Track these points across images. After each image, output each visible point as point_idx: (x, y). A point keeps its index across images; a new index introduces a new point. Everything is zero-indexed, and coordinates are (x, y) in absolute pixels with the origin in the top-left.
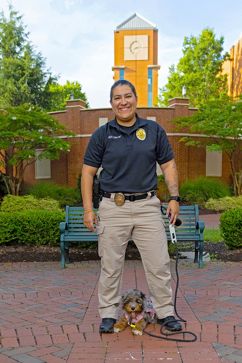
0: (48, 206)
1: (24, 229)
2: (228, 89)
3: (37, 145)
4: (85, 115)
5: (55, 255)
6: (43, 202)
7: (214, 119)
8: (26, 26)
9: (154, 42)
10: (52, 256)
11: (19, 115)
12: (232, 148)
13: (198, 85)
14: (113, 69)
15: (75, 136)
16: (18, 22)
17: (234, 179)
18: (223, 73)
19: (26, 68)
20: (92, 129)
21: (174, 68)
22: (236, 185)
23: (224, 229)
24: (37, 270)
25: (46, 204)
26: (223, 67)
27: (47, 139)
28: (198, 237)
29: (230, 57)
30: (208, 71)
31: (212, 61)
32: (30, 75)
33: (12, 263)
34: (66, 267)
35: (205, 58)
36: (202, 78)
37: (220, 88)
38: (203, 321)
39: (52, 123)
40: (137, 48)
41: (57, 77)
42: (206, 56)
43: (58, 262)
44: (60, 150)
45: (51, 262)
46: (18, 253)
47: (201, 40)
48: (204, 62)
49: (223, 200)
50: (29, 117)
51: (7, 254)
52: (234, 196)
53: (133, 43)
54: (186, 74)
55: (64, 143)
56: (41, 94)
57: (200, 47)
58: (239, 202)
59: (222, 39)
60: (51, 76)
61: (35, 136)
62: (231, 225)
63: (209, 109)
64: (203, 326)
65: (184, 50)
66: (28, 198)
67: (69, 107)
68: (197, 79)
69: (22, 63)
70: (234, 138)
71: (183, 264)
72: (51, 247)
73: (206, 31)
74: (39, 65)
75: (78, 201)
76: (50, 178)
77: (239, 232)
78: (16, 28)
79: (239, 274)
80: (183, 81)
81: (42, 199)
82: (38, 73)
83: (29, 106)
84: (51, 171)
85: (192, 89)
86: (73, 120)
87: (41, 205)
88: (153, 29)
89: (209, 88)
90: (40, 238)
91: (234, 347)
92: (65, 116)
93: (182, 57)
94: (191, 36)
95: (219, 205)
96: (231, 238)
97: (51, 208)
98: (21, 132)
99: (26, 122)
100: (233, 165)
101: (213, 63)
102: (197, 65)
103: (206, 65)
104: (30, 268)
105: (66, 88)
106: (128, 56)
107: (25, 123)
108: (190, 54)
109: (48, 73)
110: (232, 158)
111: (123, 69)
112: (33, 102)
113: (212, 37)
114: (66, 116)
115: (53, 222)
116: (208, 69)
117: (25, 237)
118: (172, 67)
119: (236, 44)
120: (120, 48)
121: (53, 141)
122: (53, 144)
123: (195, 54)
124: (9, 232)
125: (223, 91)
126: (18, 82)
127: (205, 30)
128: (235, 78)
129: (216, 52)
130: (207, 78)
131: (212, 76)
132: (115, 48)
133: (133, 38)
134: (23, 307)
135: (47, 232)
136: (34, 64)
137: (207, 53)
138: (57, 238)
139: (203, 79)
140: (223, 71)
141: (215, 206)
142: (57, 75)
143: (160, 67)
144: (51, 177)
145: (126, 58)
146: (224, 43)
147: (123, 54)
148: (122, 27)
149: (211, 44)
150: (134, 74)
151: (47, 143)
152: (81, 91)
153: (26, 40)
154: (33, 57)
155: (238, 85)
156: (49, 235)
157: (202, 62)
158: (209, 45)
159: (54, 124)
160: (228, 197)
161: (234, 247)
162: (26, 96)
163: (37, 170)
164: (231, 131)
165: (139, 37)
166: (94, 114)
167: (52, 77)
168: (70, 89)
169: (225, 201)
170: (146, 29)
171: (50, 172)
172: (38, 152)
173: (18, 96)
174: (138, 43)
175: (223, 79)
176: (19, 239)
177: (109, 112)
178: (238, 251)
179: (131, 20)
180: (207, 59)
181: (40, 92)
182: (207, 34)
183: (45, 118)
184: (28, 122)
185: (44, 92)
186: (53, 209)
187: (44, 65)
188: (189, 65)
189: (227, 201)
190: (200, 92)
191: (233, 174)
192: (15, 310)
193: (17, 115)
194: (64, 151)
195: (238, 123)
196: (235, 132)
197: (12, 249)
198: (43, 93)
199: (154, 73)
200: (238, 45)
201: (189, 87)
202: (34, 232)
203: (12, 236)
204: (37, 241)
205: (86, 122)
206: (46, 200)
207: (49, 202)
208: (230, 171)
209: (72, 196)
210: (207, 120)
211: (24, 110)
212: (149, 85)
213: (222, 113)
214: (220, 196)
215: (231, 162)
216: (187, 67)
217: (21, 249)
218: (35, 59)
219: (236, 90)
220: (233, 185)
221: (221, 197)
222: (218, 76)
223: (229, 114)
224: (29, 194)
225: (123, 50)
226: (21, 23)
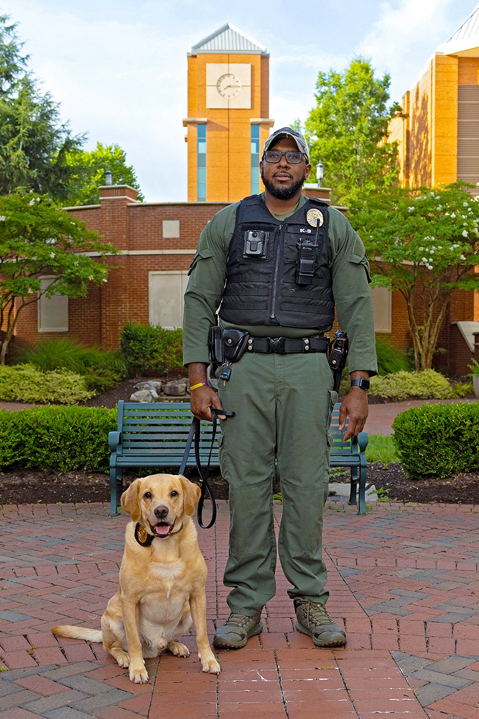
0: (64, 386)
1: (38, 442)
2: (400, 169)
3: (44, 268)
4: (136, 214)
5: (97, 490)
6: (53, 377)
7: (376, 229)
8: (22, 44)
9: (262, 77)
10: (89, 492)
11: (11, 213)
12: (410, 283)
13: (343, 160)
14: (186, 124)
15: (118, 254)
16: (8, 35)
17: (414, 338)
18: (391, 140)
19: (21, 120)
20: (149, 240)
21: (300, 126)
22: (419, 350)
23: (401, 442)
24: (66, 519)
25: (59, 381)
26: (390, 128)
27: (63, 259)
28: (357, 459)
29: (402, 112)
30: (363, 135)
31: (370, 118)
32: (29, 134)
33: (17, 505)
34: (119, 514)
35: (357, 111)
36: (351, 148)
37: (385, 166)
38: (372, 614)
39: (74, 228)
40: (230, 86)
41: (81, 138)
42: (358, 108)
43: (101, 503)
44: (88, 279)
45: (88, 502)
46: (26, 486)
47: (349, 80)
48: (355, 118)
49: (395, 378)
50: (30, 216)
51: (6, 488)
52: (415, 368)
53: (223, 77)
54: (323, 139)
55: (97, 266)
56: (49, 169)
57: (348, 92)
58: (424, 382)
59: (387, 78)
60: (69, 136)
61: (41, 251)
62: (413, 436)
63: (367, 209)
64: (373, 622)
65: (319, 95)
66: (23, 370)
67: (105, 198)
68: (341, 150)
69: (14, 111)
70: (412, 263)
71: (329, 507)
72: (88, 474)
73: (357, 63)
74: (46, 116)
75: (122, 377)
76: (67, 332)
77: (427, 449)
78: (4, 45)
79: (429, 526)
80: (316, 152)
81: (52, 372)
82: (45, 131)
83: (31, 196)
84: (69, 317)
85: (333, 166)
86: (113, 223)
87: (50, 384)
88: (260, 53)
89: (365, 166)
90: (69, 457)
91: (427, 657)
92: (98, 215)
93: (315, 108)
94: (331, 71)
95: (388, 387)
96: (414, 459)
97: (69, 389)
98: (14, 245)
99: (23, 224)
100: (412, 312)
101: (372, 121)
102: (343, 124)
103: (359, 124)
104: (52, 516)
105: (96, 156)
106: (213, 100)
107: (22, 226)
108: (329, 103)
109: (64, 131)
110: (411, 300)
111: (205, 123)
112: (33, 184)
113: (369, 75)
114: (100, 215)
115: (92, 428)
116: (362, 132)
117: (40, 457)
118: (297, 125)
119: (412, 89)
120: (198, 86)
121: (76, 263)
122: (76, 268)
123: (339, 104)
124: (10, 447)
125: (391, 172)
126: (5, 147)
127: (356, 61)
128: (411, 151)
129: (377, 102)
130: (361, 148)
131: (370, 145)
132: (188, 85)
133: (223, 68)
134: (57, 592)
135: (80, 447)
136: (37, 114)
137: (360, 102)
138: (99, 459)
139: (354, 149)
140: (390, 135)
141: (380, 389)
142: (82, 135)
143: (274, 123)
144: (69, 329)
145: (209, 105)
146: (390, 86)
147: (205, 97)
148: (202, 48)
149: (368, 87)
150: (225, 134)
151: (62, 265)
152: (125, 163)
153: (22, 70)
154: (35, 101)
155: (417, 163)
156: (84, 453)
157: (351, 118)
158: (363, 88)
159: (78, 230)
160: (403, 372)
161: (419, 476)
162: (21, 173)
163: (42, 315)
164: (407, 253)
165: (234, 68)
166: (153, 214)
167: (71, 139)
168: (103, 160)
169: (399, 379)
170: (248, 52)
171: (67, 320)
172: (44, 282)
173: (4, 173)
174: (231, 77)
175: (389, 150)
176: (29, 460)
177: (182, 210)
178: (426, 483)
179: (220, 36)
180: (361, 114)
181: (47, 166)
182: (360, 69)
183: (60, 219)
184: (28, 226)
185: (57, 165)
186: (73, 392)
187: (56, 116)
188: (327, 124)
189: (402, 378)
190: (347, 172)
191: (413, 329)
192: (45, 597)
193: (7, 212)
194: (95, 281)
195: (421, 238)
196: (414, 254)
197: (15, 480)
198: (53, 168)
199: (262, 133)
200: (416, 91)
201: (328, 163)
202: (58, 448)
203: (15, 455)
204: (61, 465)
205: (138, 227)
206: (59, 373)
207: (65, 378)
208: (407, 322)
209: (110, 367)
210: (363, 231)
211: (20, 204)
212: (252, 155)
213: (390, 218)
214: (389, 369)
215: (409, 307)
216: (323, 126)
217: (31, 479)
218: (40, 105)
219: (414, 171)
220: (412, 349)
221: (391, 373)
222: (380, 144)
223: (403, 220)
224: (26, 362)
225: (205, 89)
226: (13, 39)
